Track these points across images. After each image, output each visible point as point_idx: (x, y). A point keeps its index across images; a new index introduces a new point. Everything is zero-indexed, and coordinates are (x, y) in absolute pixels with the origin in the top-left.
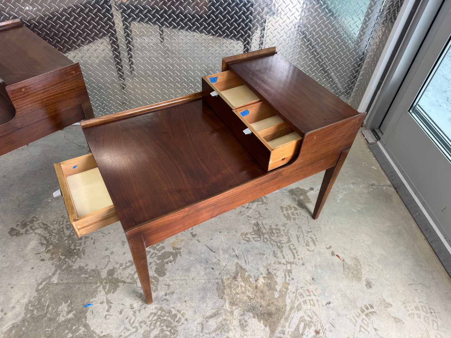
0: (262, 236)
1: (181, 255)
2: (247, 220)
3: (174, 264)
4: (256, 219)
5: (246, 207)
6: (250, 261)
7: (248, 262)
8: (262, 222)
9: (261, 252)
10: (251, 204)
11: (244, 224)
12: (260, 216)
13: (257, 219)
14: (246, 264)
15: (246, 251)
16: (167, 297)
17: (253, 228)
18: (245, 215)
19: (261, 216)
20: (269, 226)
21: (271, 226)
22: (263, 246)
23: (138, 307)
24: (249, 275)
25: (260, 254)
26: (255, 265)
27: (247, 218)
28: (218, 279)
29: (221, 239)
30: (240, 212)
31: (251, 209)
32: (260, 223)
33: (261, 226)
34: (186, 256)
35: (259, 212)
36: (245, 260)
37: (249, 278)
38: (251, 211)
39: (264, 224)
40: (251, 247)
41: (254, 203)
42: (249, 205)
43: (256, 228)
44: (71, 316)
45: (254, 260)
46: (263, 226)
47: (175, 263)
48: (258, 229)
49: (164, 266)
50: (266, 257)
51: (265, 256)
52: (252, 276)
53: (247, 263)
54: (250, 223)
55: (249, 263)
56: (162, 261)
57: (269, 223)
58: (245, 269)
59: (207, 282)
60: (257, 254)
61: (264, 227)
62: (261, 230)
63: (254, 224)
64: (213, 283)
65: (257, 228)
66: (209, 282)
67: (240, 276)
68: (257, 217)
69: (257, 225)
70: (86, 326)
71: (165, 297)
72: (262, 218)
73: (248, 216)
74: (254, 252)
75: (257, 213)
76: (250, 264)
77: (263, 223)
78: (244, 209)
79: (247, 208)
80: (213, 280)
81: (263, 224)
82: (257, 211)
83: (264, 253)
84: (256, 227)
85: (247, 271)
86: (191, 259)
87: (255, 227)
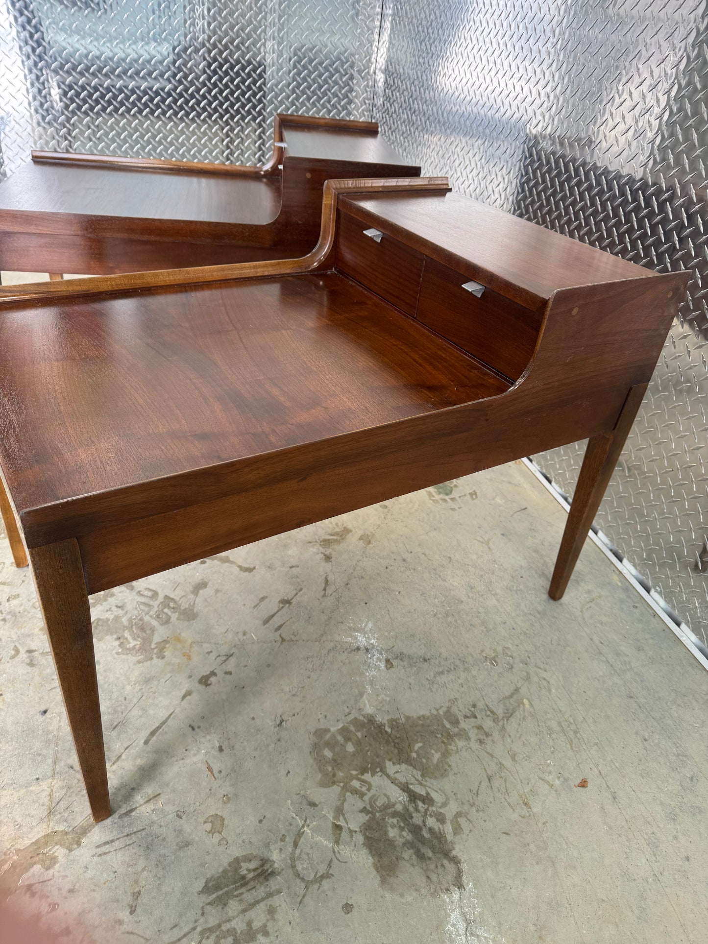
0: (214, 896)
1: (139, 662)
2: (284, 832)
3: (114, 652)
4: (293, 867)
5: (341, 823)
6: (108, 858)
7: (105, 854)
8: (279, 892)
9: (144, 899)
10: (360, 839)
11: (260, 821)
12: (308, 884)
13: (290, 871)
14: (98, 847)
15: (149, 839)
16: (23, 655)
17: (248, 859)
18: (301, 823)
19: (307, 887)
20: (265, 926)
21: (266, 934)
22: (167, 906)
23: (10, 607)
24: (54, 860)
25: (136, 895)
26: (92, 879)
27: (288, 831)
28: (55, 763)
29: (195, 755)
30: (313, 805)
31: (337, 842)
32: (274, 884)
33: (261, 891)
34: (136, 673)
35: (326, 876)
36: (112, 841)
37: (43, 862)
38: (326, 843)
39: (269, 902)
40: (165, 856)
41: (364, 852)
42: (351, 832)
43: (249, 870)
45: (112, 876)
46: (263, 899)
47: (118, 653)
48: (243, 877)
49: (111, 634)
50: (120, 922)
51: (124, 915)
52: (51, 871)
53: (100, 851)
54: (267, 845)
55: (100, 855)
56: (124, 626)
57: (280, 923)
58: (79, 844)
59: (50, 737)
60: (136, 882)
61: (257, 902)
62: (243, 890)
63: (264, 861)
64: (44, 752)
65: (251, 875)
66: (48, 742)
67: (56, 829)
68: (299, 868)
69: (265, 872)
71: (22, 651)
72: (302, 892)
73: (300, 834)
74: (143, 870)
75: (322, 869)
76: (96, 859)
77: (276, 898)
78: (330, 817)
79: (338, 828)
80: (52, 752)
81: (270, 895)
82: (329, 866)
83: (139, 910)
84: (254, 870)
85: (70, 851)
86: (128, 688)
87: (252, 865)
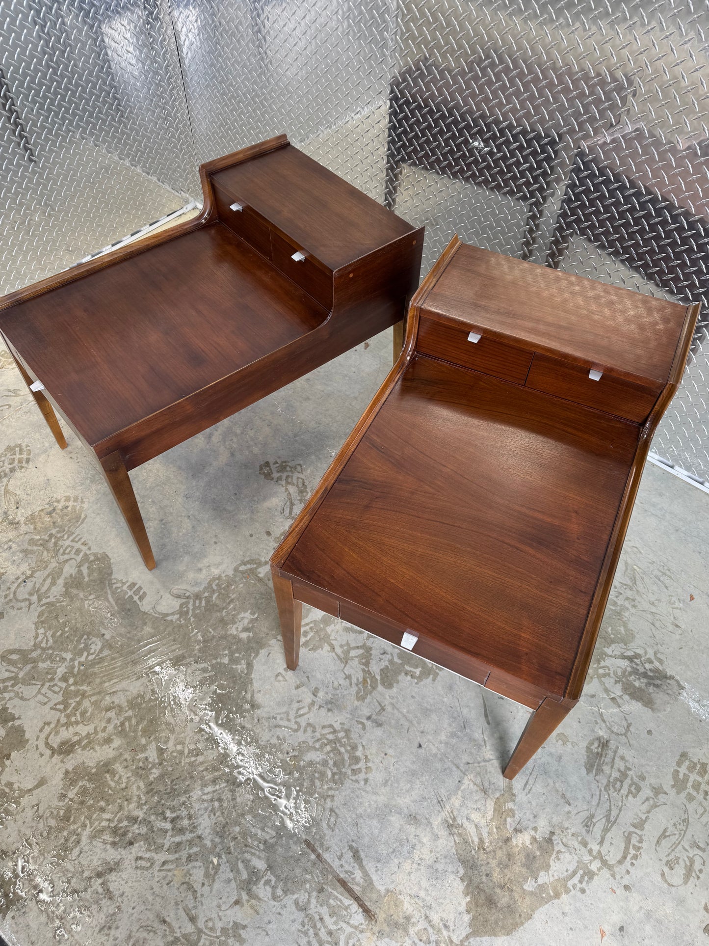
0: (594, 771)
1: (434, 680)
2: (594, 719)
3: (414, 684)
4: (613, 732)
5: (613, 696)
6: (534, 790)
7: (530, 790)
8: (617, 747)
9: (568, 795)
10: (626, 697)
11: (579, 722)
12: (625, 735)
13: (613, 735)
14: (524, 789)
15: (542, 768)
16: (368, 724)
17: (592, 743)
18: (596, 709)
19: (626, 737)
20: (626, 766)
21: (630, 769)
22: (580, 790)
23: (323, 700)
24: (512, 810)
25: (563, 796)
26: (537, 805)
27: (595, 717)
28: (458, 767)
29: (518, 712)
30: (593, 696)
31: (619, 706)
32: (612, 744)
33: (610, 754)
34: (440, 688)
35: (629, 725)
36: (527, 782)
37: (508, 815)
38: (615, 710)
39: (618, 755)
40: (557, 770)
41: (634, 702)
42: (620, 697)
43: (596, 748)
44: (244, 635)
45: (544, 796)
46: (615, 756)
47: (417, 683)
48: (598, 753)
49: (400, 674)
50: (569, 812)
51: (567, 808)
52: (516, 816)
53: (527, 790)
54: (593, 731)
55: (529, 792)
56: (401, 664)
57: (631, 760)
58: (514, 795)
59: (439, 756)
60: (557, 791)
61: (613, 759)
62: (603, 758)
63: (599, 739)
64: (446, 766)
65: (600, 750)
66: (441, 760)
67: (496, 797)
68: (615, 731)
69: (604, 744)
70: (250, 665)
71: (365, 721)
72: (626, 740)
73: (601, 715)
74: (554, 783)
75: (624, 723)
76: (529, 795)
77: (619, 751)
78: (605, 696)
79: (613, 699)
80: (450, 763)
81: (615, 752)
82: (626, 720)
83: (571, 802)
84: (599, 746)
85: (514, 801)
86: (445, 700)
87: (596, 745)
